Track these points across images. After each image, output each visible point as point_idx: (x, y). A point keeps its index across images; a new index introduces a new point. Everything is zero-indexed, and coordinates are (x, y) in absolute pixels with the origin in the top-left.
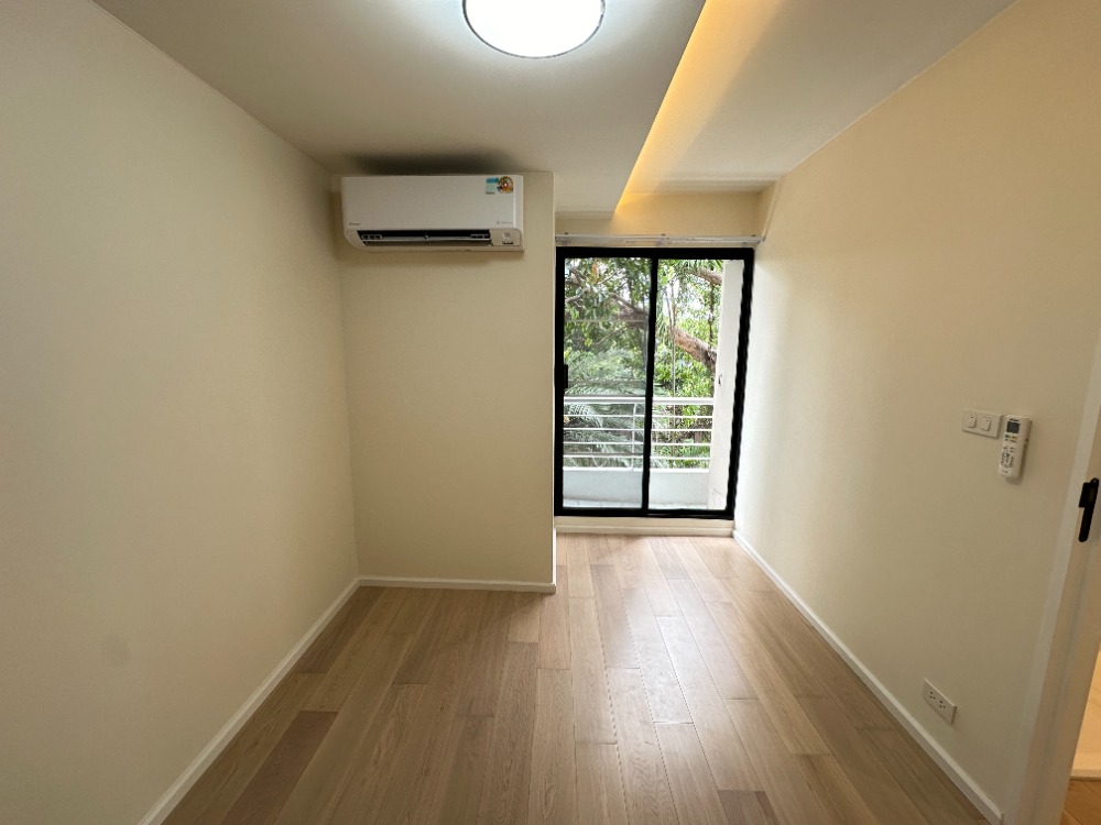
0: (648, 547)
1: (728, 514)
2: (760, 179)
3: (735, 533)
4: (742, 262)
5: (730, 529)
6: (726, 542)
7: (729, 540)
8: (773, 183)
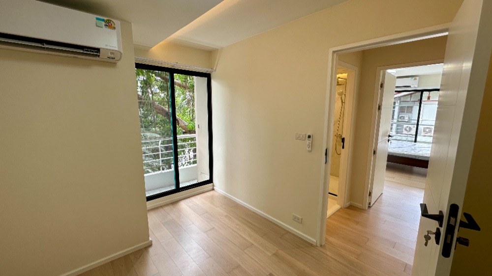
0: (183, 205)
1: (210, 181)
2: (213, 47)
3: (215, 187)
4: (206, 78)
5: (212, 187)
6: (212, 193)
7: (213, 191)
8: (218, 49)
